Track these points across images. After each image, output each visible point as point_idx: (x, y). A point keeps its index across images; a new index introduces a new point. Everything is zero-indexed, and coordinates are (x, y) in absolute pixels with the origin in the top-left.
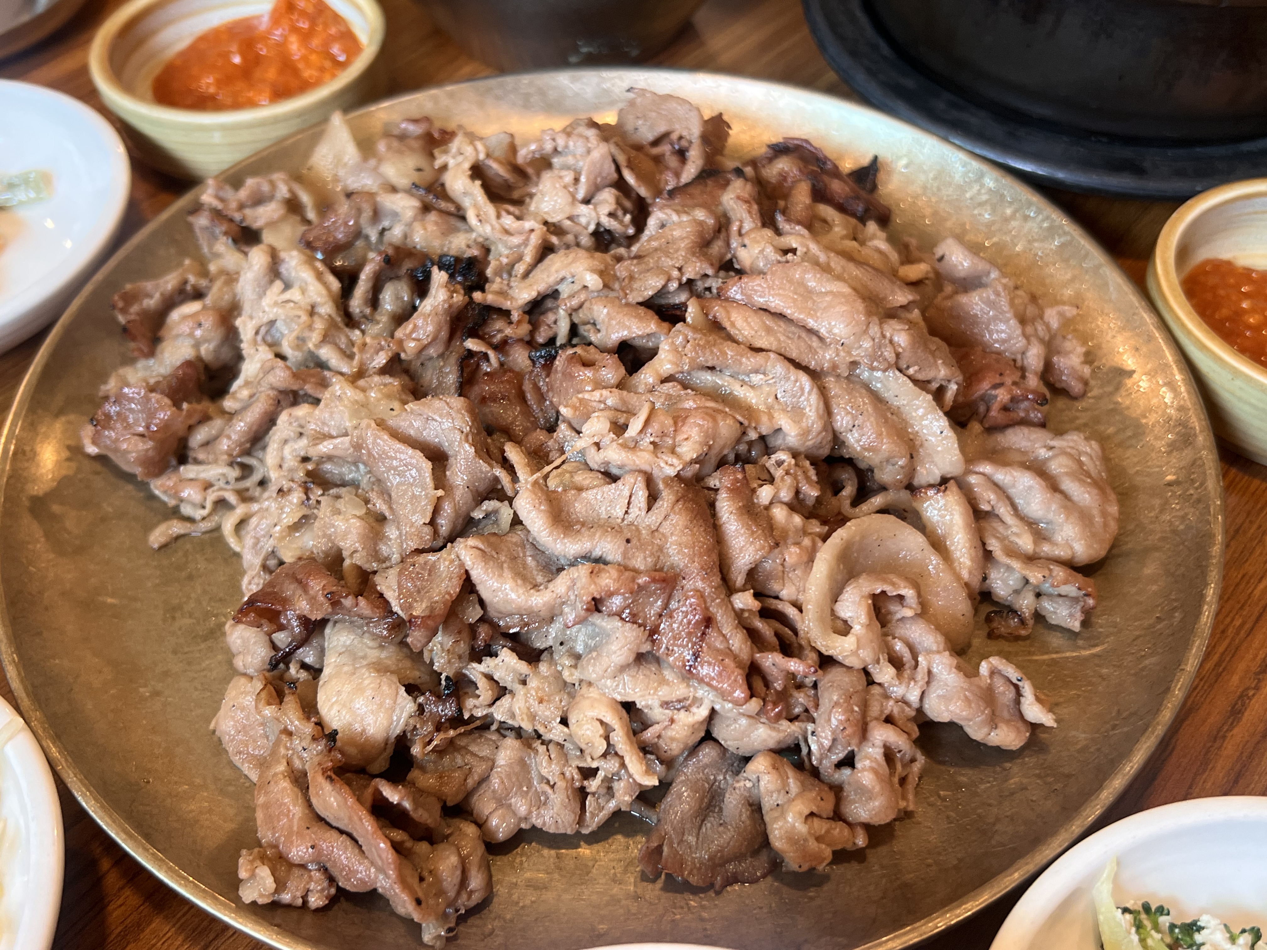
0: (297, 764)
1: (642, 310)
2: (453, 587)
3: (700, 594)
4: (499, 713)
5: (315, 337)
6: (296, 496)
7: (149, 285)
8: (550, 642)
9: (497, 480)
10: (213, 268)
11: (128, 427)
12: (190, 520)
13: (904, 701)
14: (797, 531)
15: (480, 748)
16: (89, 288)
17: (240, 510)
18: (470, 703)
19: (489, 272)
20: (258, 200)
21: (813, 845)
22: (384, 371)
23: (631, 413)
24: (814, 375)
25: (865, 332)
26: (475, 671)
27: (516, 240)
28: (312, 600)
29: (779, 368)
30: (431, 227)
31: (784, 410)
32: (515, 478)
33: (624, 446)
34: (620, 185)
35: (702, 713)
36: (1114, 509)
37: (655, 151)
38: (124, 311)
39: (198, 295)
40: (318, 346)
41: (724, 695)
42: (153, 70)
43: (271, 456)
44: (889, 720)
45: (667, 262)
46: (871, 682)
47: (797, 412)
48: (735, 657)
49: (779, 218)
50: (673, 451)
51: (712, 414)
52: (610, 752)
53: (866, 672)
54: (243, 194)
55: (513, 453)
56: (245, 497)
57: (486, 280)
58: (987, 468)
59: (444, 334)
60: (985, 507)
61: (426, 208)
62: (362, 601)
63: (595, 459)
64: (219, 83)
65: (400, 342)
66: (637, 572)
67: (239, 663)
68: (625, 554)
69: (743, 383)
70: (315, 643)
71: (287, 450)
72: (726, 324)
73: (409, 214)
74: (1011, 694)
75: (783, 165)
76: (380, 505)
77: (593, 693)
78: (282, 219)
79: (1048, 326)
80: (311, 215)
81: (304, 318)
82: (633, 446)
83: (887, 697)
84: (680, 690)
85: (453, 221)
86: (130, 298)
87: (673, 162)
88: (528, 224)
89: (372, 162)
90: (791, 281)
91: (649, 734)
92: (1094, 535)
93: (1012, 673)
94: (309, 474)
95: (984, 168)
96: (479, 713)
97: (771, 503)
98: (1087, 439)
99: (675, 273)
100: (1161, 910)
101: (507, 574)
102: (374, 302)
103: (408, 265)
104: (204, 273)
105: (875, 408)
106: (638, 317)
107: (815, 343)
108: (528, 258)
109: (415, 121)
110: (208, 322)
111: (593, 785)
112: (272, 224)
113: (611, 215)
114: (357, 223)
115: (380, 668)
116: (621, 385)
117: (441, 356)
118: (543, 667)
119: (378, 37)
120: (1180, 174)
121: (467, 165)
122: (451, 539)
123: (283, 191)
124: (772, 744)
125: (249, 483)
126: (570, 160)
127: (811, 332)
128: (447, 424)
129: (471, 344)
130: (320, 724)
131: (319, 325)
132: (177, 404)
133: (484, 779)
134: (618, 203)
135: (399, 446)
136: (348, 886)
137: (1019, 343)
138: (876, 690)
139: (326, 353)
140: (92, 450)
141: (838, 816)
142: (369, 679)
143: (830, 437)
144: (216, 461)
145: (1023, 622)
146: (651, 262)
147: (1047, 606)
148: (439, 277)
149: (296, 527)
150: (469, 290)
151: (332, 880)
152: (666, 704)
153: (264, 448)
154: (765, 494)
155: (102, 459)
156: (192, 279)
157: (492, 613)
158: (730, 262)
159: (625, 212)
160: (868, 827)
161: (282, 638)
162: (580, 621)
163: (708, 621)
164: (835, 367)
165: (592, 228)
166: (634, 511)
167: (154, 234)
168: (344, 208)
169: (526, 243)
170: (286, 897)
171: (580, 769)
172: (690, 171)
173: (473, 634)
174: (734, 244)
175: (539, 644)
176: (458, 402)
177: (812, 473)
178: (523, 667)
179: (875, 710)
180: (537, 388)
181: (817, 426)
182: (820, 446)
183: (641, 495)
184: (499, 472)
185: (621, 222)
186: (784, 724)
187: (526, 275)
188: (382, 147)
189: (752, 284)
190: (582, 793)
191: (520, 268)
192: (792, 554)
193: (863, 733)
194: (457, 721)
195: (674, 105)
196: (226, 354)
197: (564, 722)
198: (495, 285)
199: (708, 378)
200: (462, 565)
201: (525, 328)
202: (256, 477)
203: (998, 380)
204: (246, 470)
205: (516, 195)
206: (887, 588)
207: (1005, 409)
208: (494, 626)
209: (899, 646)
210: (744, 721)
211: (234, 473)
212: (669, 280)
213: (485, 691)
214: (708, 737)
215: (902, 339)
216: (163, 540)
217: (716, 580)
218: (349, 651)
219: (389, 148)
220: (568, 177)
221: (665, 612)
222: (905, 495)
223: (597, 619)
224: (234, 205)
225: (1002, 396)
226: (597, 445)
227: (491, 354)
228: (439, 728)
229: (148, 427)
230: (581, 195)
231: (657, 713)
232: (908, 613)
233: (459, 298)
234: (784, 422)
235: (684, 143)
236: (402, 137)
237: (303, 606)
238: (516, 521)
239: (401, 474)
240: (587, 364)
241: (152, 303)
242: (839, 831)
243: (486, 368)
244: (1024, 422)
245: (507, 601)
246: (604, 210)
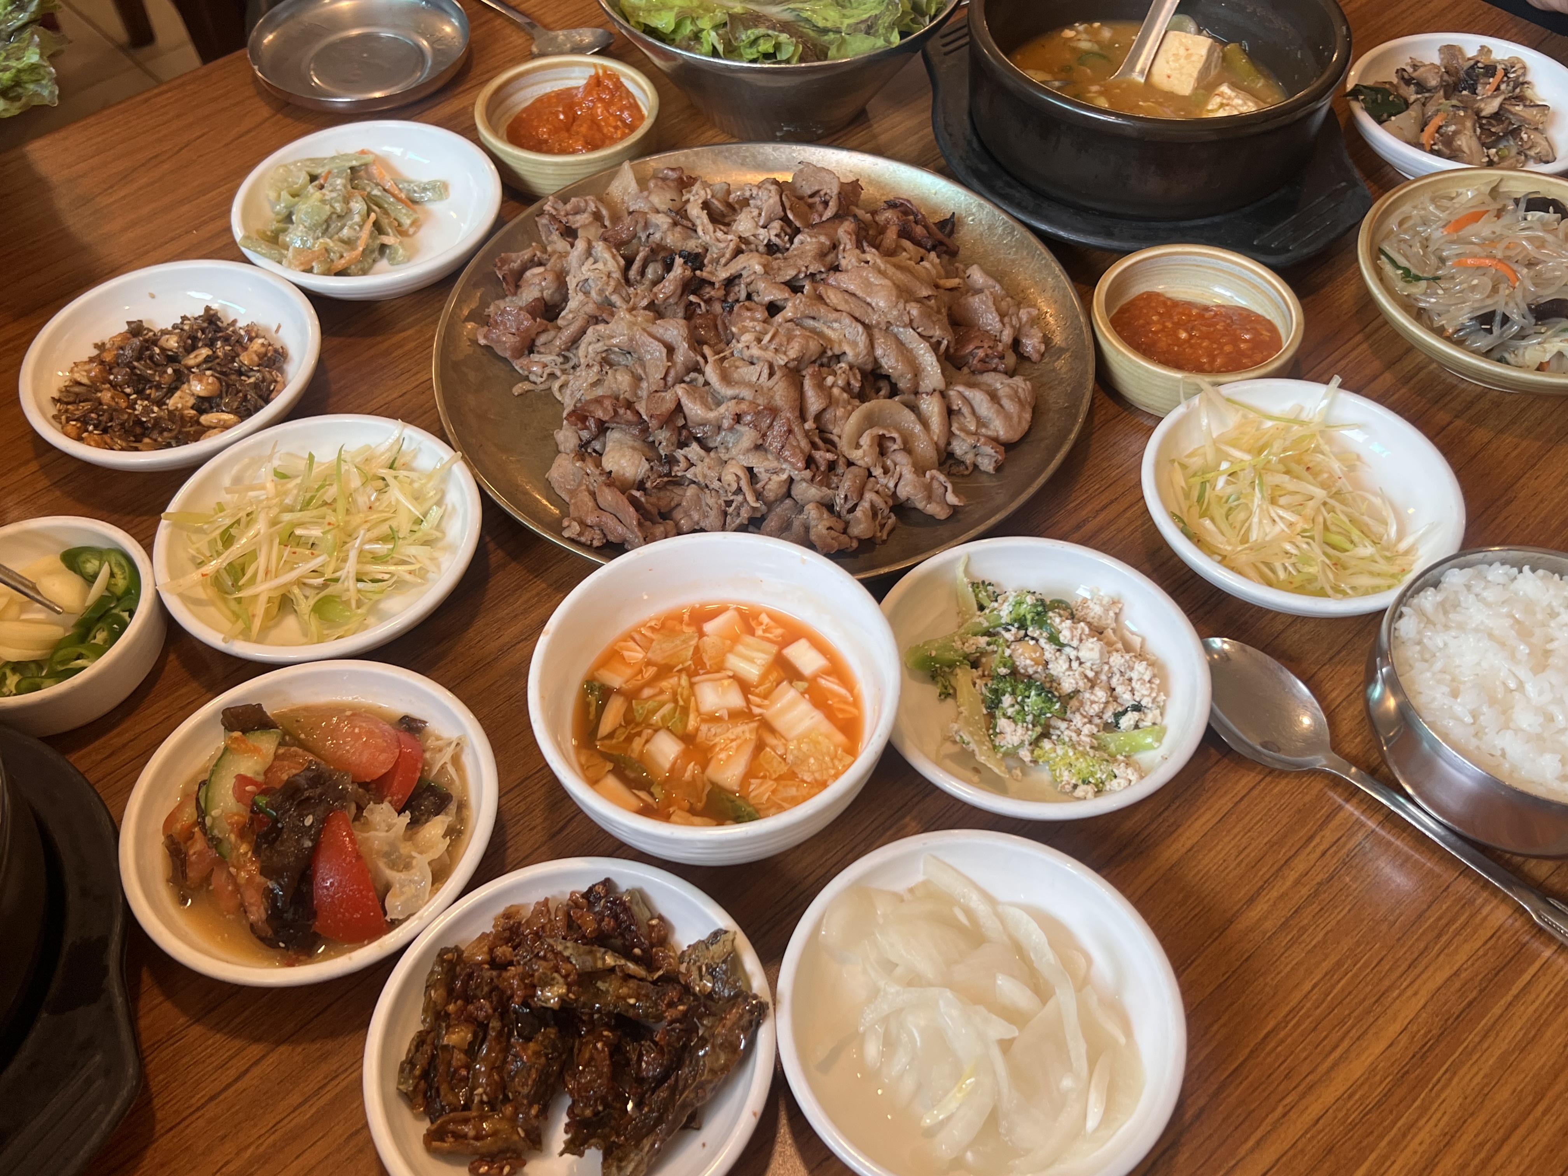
0: (591, 488)
1: (783, 286)
2: (673, 406)
3: (788, 419)
4: (689, 475)
5: (610, 289)
6: (596, 368)
7: (513, 255)
8: (717, 444)
9: (697, 362)
10: (549, 249)
11: (506, 328)
12: (535, 383)
13: (886, 486)
14: (844, 400)
15: (678, 491)
16: (480, 253)
17: (563, 378)
18: (676, 468)
19: (706, 261)
20: (577, 211)
21: (829, 540)
22: (645, 308)
23: (766, 333)
24: (867, 327)
25: (896, 306)
26: (680, 454)
27: (722, 245)
28: (605, 410)
29: (847, 321)
30: (677, 235)
31: (848, 343)
32: (706, 362)
33: (760, 348)
34: (785, 219)
35: (784, 476)
36: (1027, 416)
37: (811, 201)
38: (500, 269)
39: (540, 264)
40: (611, 294)
41: (793, 465)
42: (507, 120)
43: (581, 352)
44: (877, 492)
45: (800, 262)
46: (870, 475)
47: (854, 344)
48: (802, 451)
49: (865, 244)
50: (785, 353)
51: (807, 339)
52: (739, 490)
53: (869, 470)
54: (569, 207)
55: (707, 350)
56: (564, 371)
57: (704, 265)
58: (961, 388)
59: (679, 292)
60: (955, 408)
61: (675, 224)
62: (628, 412)
63: (747, 354)
64: (550, 133)
65: (656, 294)
66: (759, 405)
67: (561, 448)
68: (754, 397)
69: (829, 327)
70: (601, 439)
71: (590, 349)
72: (825, 297)
73: (665, 226)
74: (942, 490)
75: (889, 214)
76: (640, 371)
77: (734, 462)
78: (591, 223)
79: (1020, 319)
80: (607, 223)
81: (605, 278)
82: (766, 349)
83: (877, 483)
84: (775, 464)
85: (690, 232)
86: (504, 262)
87: (820, 208)
88: (730, 237)
89: (646, 193)
90: (861, 277)
91: (759, 486)
92: (1011, 426)
93: (942, 478)
94: (603, 358)
95: (1017, 226)
96: (679, 474)
97: (833, 386)
98: (1025, 380)
99: (804, 269)
100: (990, 584)
101: (698, 402)
102: (642, 273)
103: (662, 254)
104: (544, 250)
105: (897, 347)
106: (781, 290)
107: (870, 309)
108: (728, 256)
109: (673, 169)
110: (550, 277)
111: (730, 510)
112: (584, 226)
113: (776, 235)
114: (635, 229)
115: (633, 448)
116: (765, 321)
117: (676, 303)
118: (712, 454)
119: (655, 113)
120: (1135, 238)
121: (700, 201)
122: (673, 385)
123: (592, 207)
124: (817, 498)
125: (566, 366)
126: (759, 203)
127: (869, 304)
128: (675, 332)
129: (692, 298)
130: (602, 470)
131: (612, 283)
132: (534, 319)
133: (679, 505)
134: (782, 228)
135: (651, 340)
136: (611, 538)
137: (998, 326)
138: (872, 479)
139: (615, 298)
140: (482, 342)
141: (845, 532)
142: (628, 452)
143: (871, 359)
144: (550, 353)
145: (967, 468)
146: (791, 262)
147: (979, 459)
148: (679, 261)
149: (595, 384)
150: (694, 270)
151: (605, 535)
152: (767, 471)
153: (577, 348)
154: (830, 380)
155: (487, 347)
156: (538, 254)
157: (690, 424)
158: (838, 266)
159: (786, 234)
160: (860, 540)
161: (585, 435)
162: (731, 429)
163: (790, 431)
164: (878, 323)
165: (765, 242)
166: (762, 379)
167: (515, 226)
168: (628, 220)
169: (727, 247)
170: (583, 539)
171: (726, 502)
172: (828, 214)
173: (680, 434)
174: (840, 256)
175: (711, 445)
176: (682, 322)
177: (859, 377)
178: (702, 453)
179: (869, 485)
180: (724, 323)
181: (864, 352)
182: (865, 364)
183: (766, 372)
184: (699, 358)
185: (783, 240)
186: (825, 489)
187: (726, 265)
188: (652, 184)
189: (840, 276)
190: (725, 514)
191: (723, 261)
192: (840, 412)
193: (861, 496)
194: (669, 474)
195: (824, 174)
196: (557, 297)
197: (719, 480)
198: (708, 268)
199: (811, 323)
200: (677, 395)
201: (722, 292)
202: (571, 364)
203: (979, 344)
204: (567, 359)
205: (727, 220)
206: (885, 432)
207: (982, 361)
208: (690, 432)
209: (889, 462)
210: (804, 484)
211: (561, 360)
212: (799, 272)
213: (683, 464)
214: (788, 495)
215: (915, 312)
216: (520, 391)
217: (797, 414)
218: (619, 441)
219: (656, 185)
220: (755, 212)
221: (771, 426)
222: (912, 397)
223: (737, 427)
224: (563, 213)
225: (981, 353)
226: (748, 347)
227: (702, 304)
228: (660, 476)
229: (518, 329)
230: (761, 224)
231: (763, 476)
232: (895, 447)
233: (688, 273)
234: (847, 348)
235: (827, 197)
236: (664, 179)
237: (600, 414)
238: (707, 383)
239: (651, 354)
240: (748, 309)
241: (515, 265)
242: (843, 538)
243: (699, 311)
244: (995, 370)
245: (697, 415)
246: (773, 232)
